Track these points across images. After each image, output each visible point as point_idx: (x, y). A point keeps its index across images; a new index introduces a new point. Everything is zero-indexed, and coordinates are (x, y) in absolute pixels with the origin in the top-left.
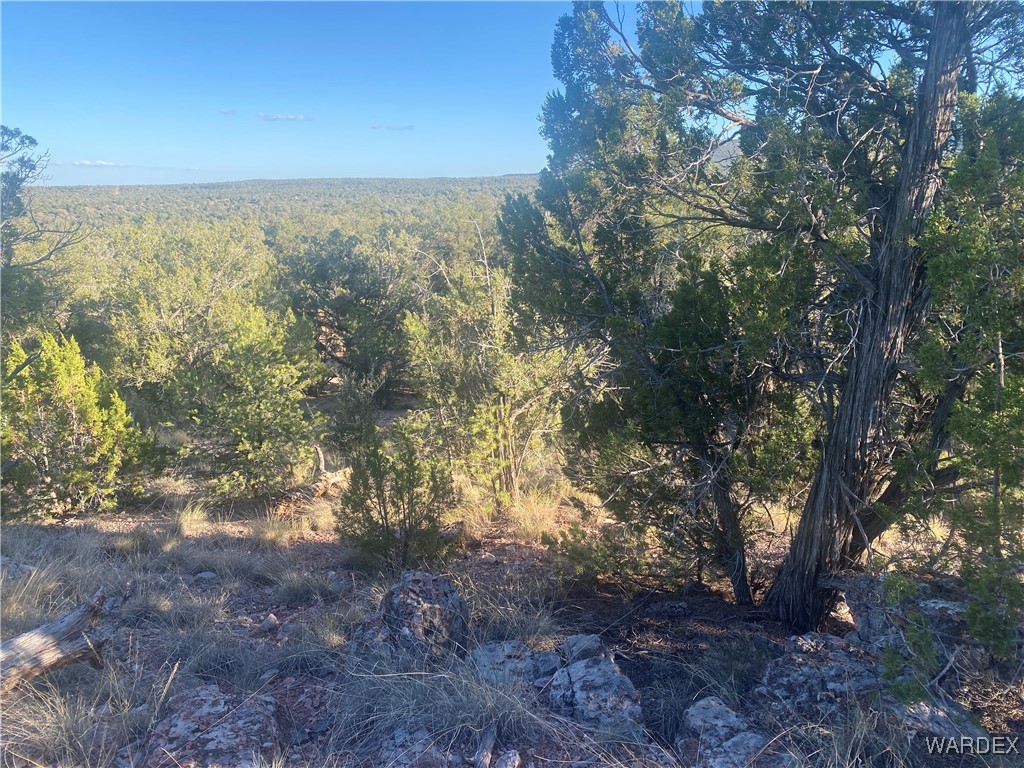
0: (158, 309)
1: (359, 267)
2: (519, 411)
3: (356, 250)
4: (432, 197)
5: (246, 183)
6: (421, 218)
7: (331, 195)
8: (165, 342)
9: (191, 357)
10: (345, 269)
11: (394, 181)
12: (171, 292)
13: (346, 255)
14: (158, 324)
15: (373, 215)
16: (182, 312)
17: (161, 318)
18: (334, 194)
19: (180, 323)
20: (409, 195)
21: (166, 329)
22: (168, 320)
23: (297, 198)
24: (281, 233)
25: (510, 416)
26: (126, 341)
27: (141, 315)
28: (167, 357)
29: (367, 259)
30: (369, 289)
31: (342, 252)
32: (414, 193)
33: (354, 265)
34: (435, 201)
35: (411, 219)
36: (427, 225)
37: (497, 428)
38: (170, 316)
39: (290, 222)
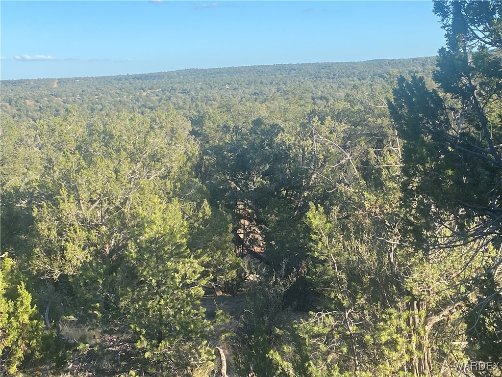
0: (78, 200)
1: (281, 156)
2: (437, 319)
3: (278, 139)
4: (368, 81)
5: (179, 73)
6: (352, 103)
7: (261, 83)
8: (83, 234)
9: (107, 250)
10: (265, 160)
11: (328, 66)
12: (90, 183)
13: (267, 145)
14: (77, 215)
15: (302, 102)
16: (101, 203)
17: (80, 209)
18: (265, 81)
19: (99, 215)
20: (343, 80)
21: (84, 221)
22: (86, 212)
23: (227, 87)
24: (207, 123)
25: (425, 323)
26: (46, 232)
27: (61, 206)
28: (84, 249)
29: (289, 148)
30: (289, 180)
31: (263, 141)
32: (348, 77)
33: (275, 155)
34: (371, 85)
35: (341, 105)
36: (359, 111)
37: (410, 336)
38: (88, 208)
39: (216, 111)
